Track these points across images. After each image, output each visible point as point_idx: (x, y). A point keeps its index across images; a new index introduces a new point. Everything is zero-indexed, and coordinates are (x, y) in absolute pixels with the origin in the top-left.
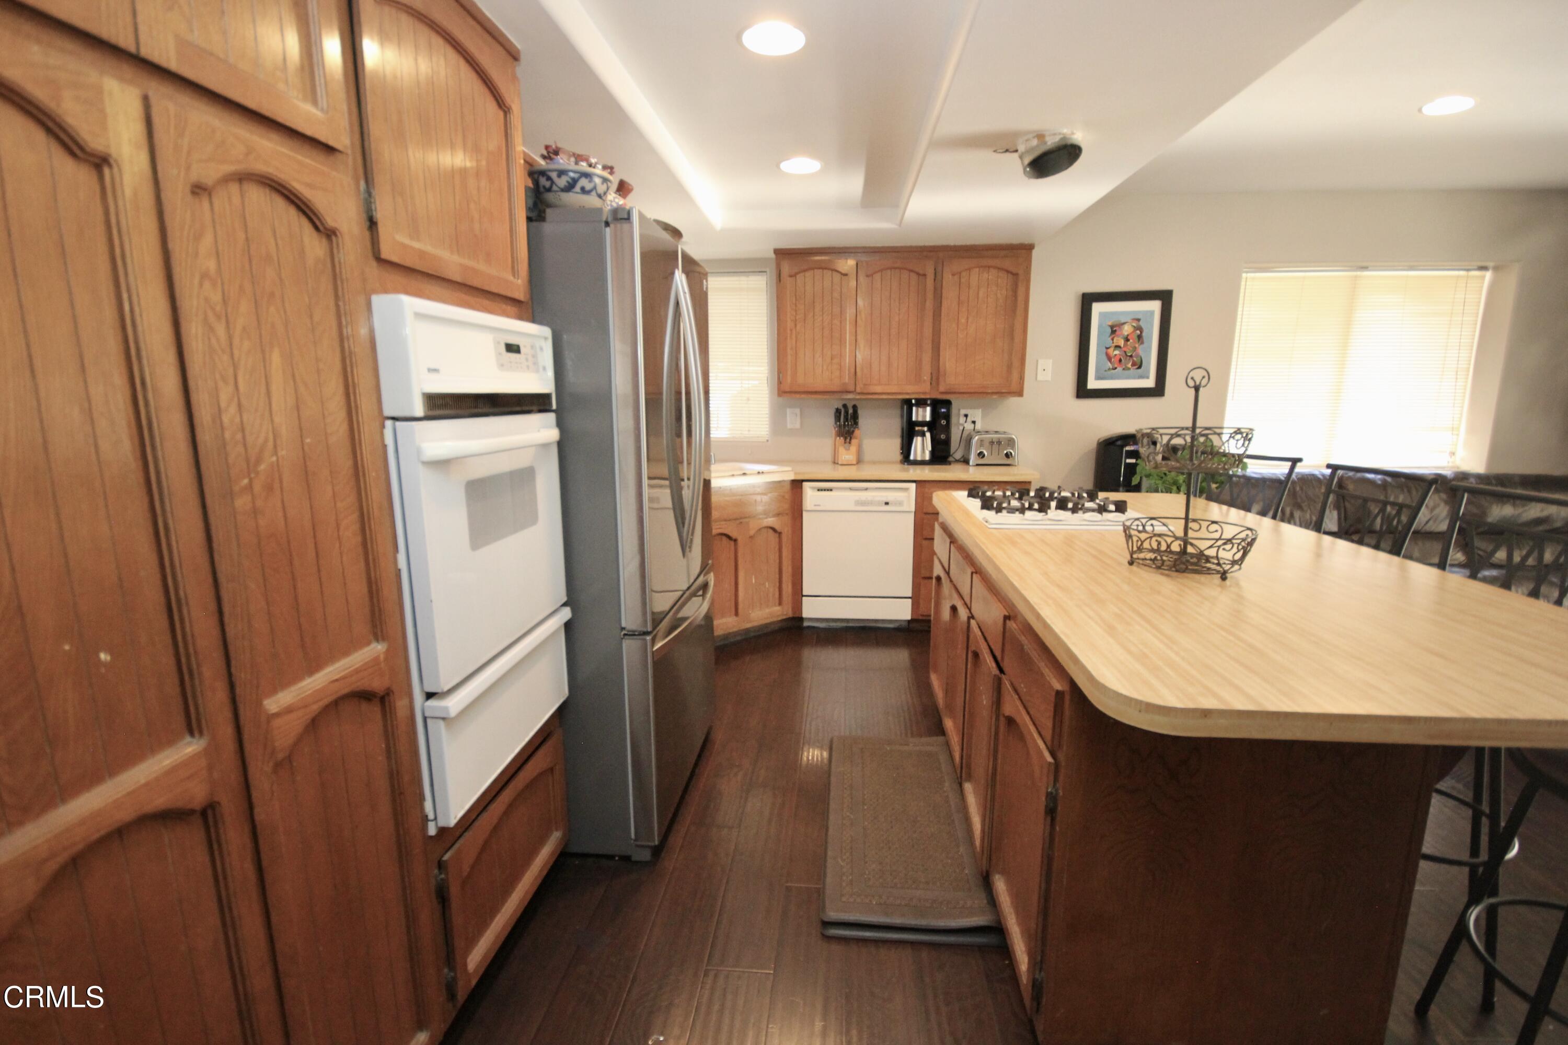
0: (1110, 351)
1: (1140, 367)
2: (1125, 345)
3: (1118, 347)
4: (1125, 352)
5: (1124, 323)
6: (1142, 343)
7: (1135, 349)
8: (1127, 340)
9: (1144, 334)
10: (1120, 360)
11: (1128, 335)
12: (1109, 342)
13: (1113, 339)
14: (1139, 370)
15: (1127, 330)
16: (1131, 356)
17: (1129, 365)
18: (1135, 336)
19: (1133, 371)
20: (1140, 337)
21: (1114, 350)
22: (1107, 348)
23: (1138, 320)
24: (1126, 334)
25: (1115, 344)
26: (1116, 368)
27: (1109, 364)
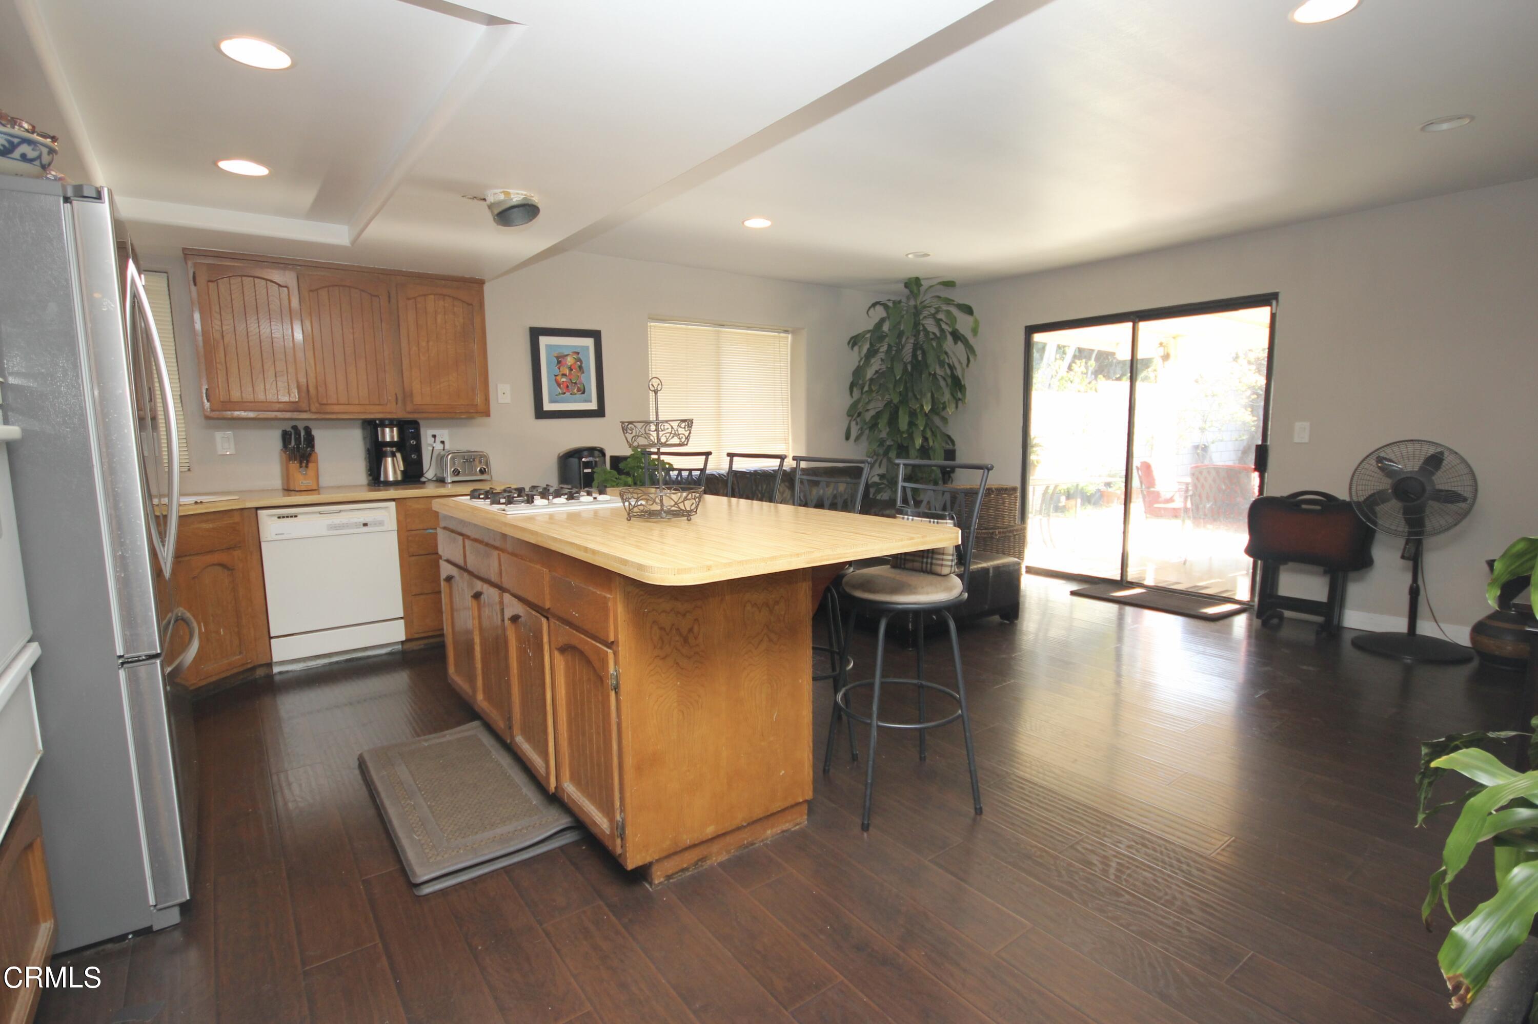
0: (559, 378)
1: (583, 393)
2: (570, 374)
3: (564, 375)
4: (571, 380)
5: (567, 355)
6: (583, 373)
7: (579, 377)
8: (571, 370)
9: (583, 365)
10: (567, 387)
11: (571, 365)
12: (557, 372)
13: (559, 369)
14: (583, 395)
15: (570, 361)
16: (575, 383)
17: (575, 391)
18: (577, 367)
19: (579, 396)
20: (581, 367)
21: (562, 378)
22: (556, 376)
23: (578, 353)
24: (569, 364)
25: (561, 373)
26: (565, 393)
27: (559, 390)
